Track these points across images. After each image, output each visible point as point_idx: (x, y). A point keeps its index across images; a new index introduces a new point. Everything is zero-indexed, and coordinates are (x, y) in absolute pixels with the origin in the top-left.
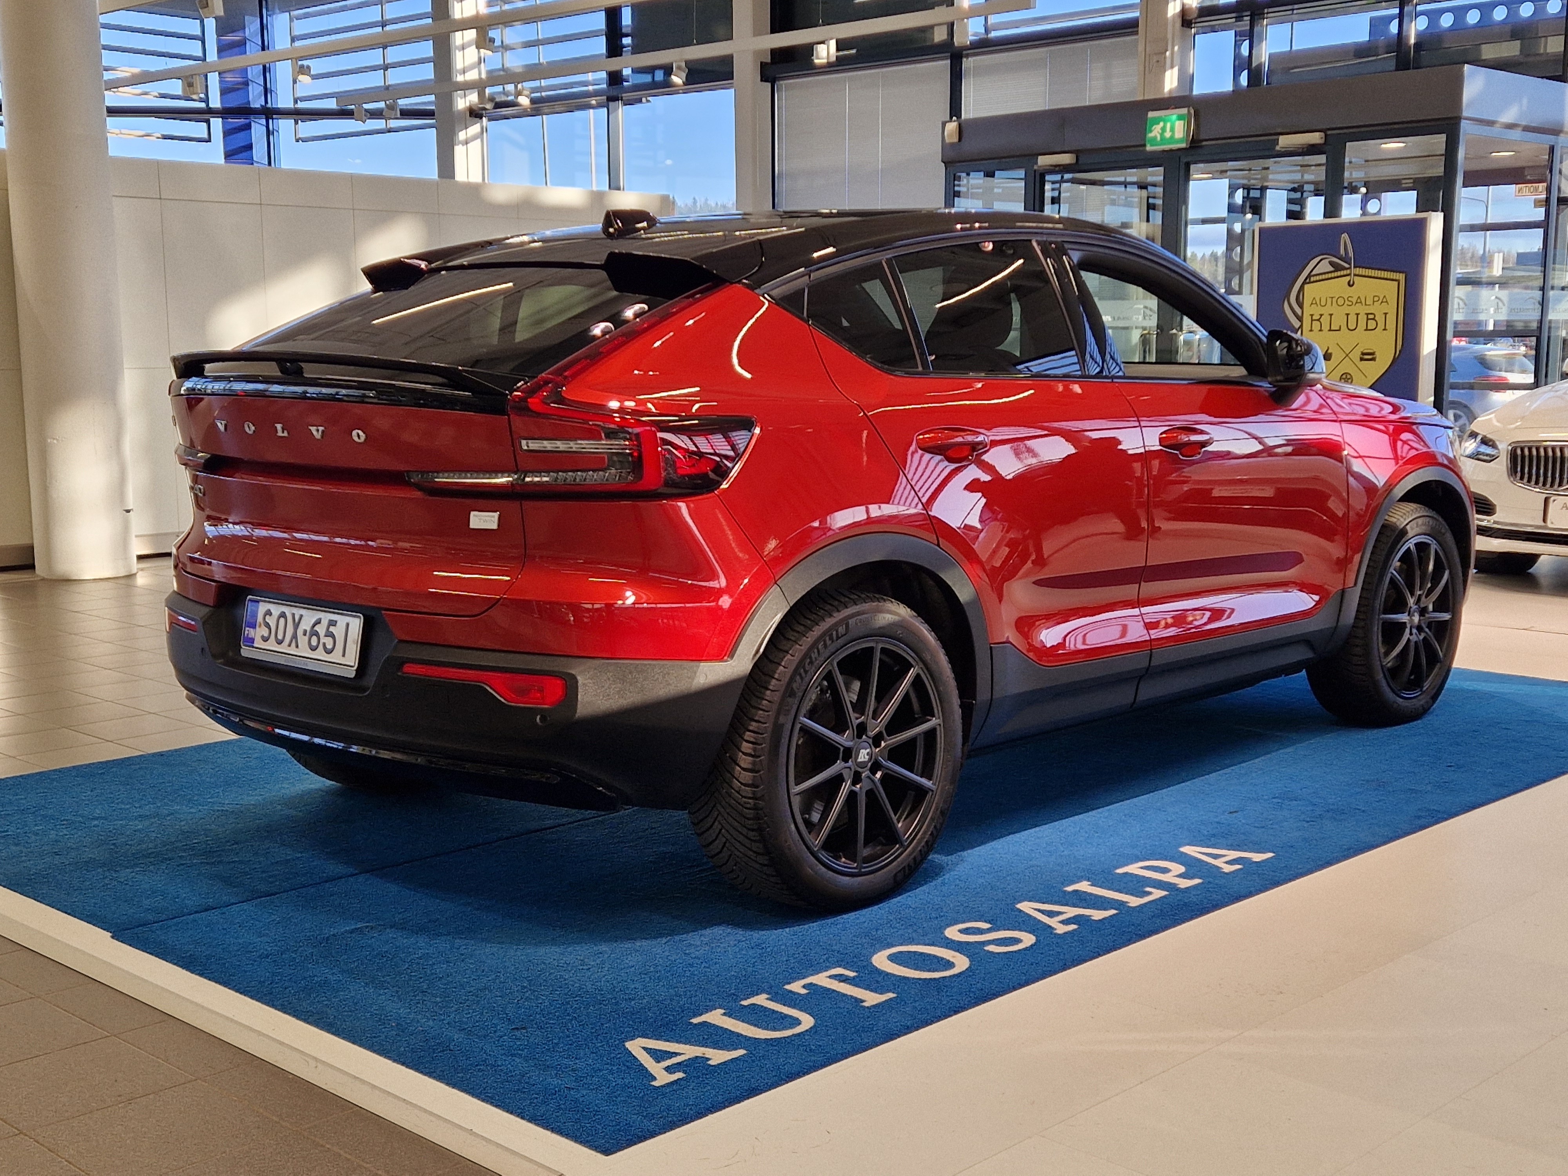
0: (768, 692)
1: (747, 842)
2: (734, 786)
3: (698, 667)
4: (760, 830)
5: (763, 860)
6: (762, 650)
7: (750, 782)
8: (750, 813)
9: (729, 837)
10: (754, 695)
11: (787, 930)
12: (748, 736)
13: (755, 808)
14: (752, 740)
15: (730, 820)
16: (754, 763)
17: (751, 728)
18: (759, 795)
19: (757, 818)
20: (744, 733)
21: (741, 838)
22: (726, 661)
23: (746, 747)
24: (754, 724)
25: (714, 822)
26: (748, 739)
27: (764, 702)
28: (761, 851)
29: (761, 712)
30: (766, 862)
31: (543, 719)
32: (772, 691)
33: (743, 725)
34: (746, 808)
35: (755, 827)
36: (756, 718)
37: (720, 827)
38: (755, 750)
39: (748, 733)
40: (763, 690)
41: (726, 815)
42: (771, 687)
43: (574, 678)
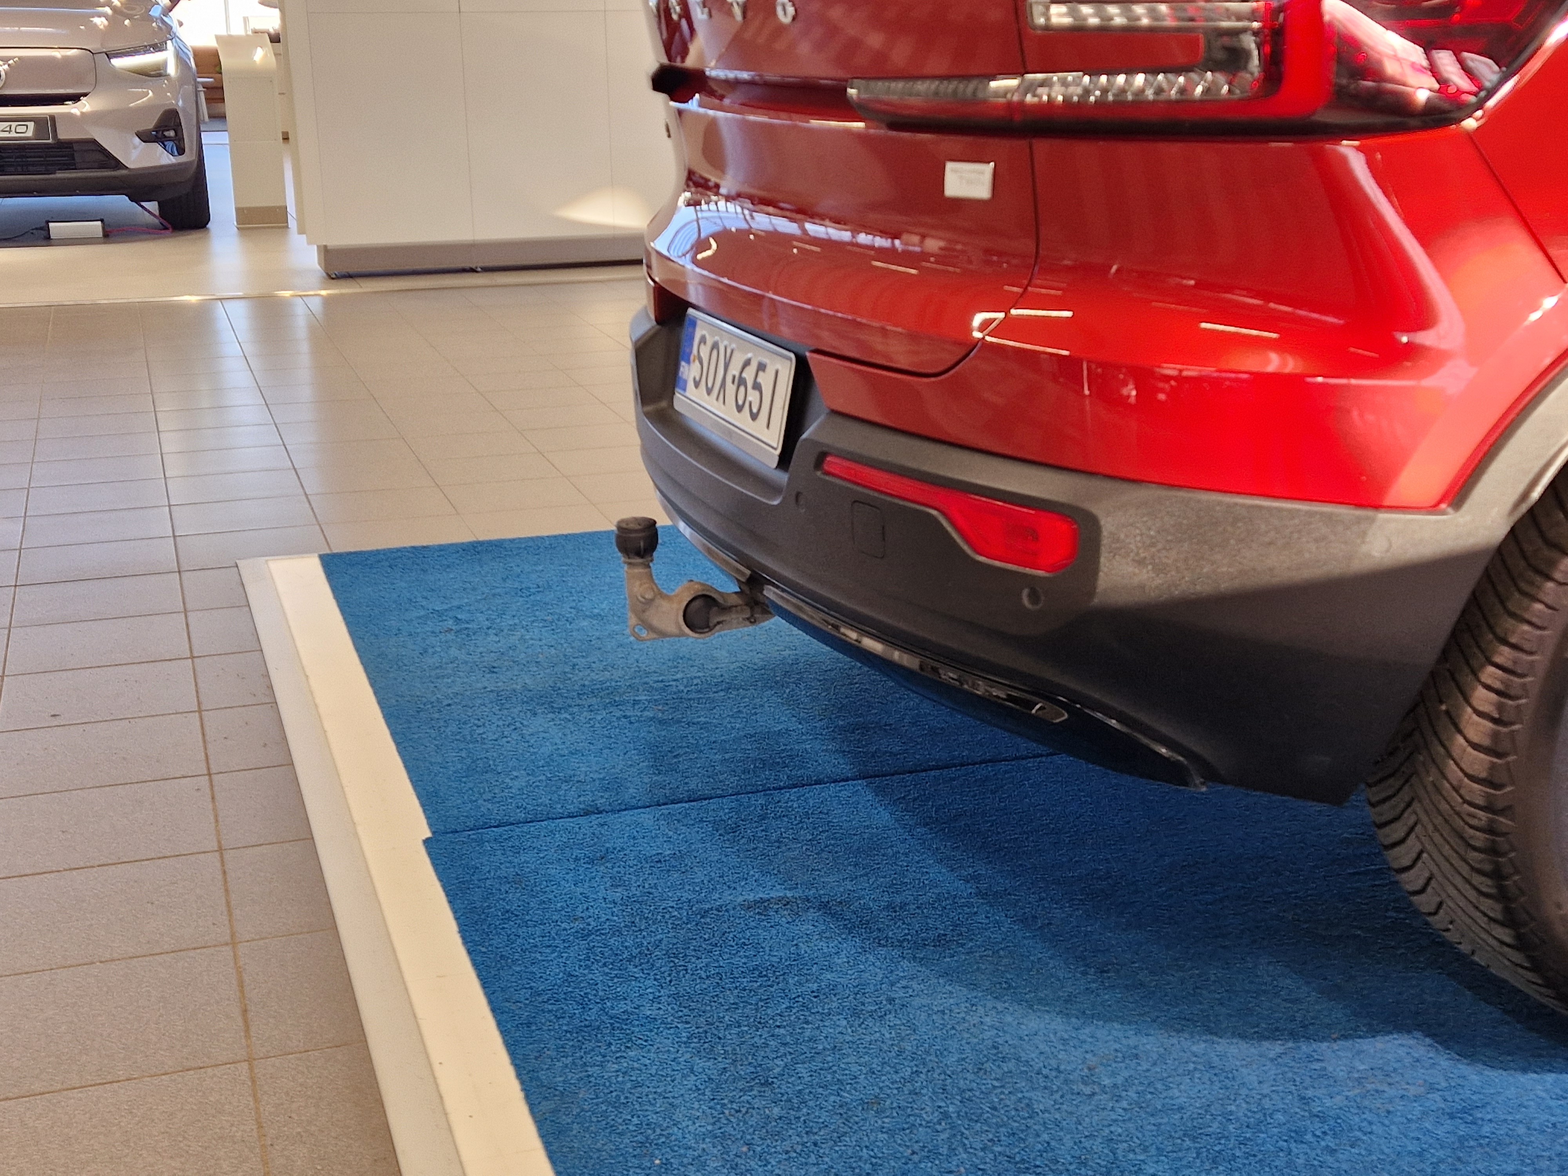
0: (1550, 585)
1: (1472, 894)
2: (1450, 776)
3: (1372, 520)
4: (1497, 875)
5: (1505, 934)
6: (1536, 494)
7: (1483, 775)
8: (1479, 839)
9: (1435, 870)
10: (1516, 585)
11: (1550, 1077)
12: (1490, 674)
13: (1490, 830)
14: (1497, 685)
15: (1437, 838)
16: (1495, 735)
17: (1498, 659)
18: (1500, 805)
19: (1492, 851)
20: (1482, 666)
21: (1458, 881)
22: (1443, 513)
23: (1483, 698)
24: (1506, 650)
25: (1408, 834)
26: (1489, 681)
27: (1538, 606)
28: (1499, 916)
29: (1526, 628)
30: (1508, 940)
31: (1034, 597)
32: (1561, 584)
33: (1483, 651)
34: (1471, 827)
35: (1488, 867)
36: (1513, 640)
37: (1418, 847)
38: (1500, 707)
39: (1491, 669)
40: (1538, 579)
41: (1430, 828)
42: (1558, 576)
43: (1092, 522)
